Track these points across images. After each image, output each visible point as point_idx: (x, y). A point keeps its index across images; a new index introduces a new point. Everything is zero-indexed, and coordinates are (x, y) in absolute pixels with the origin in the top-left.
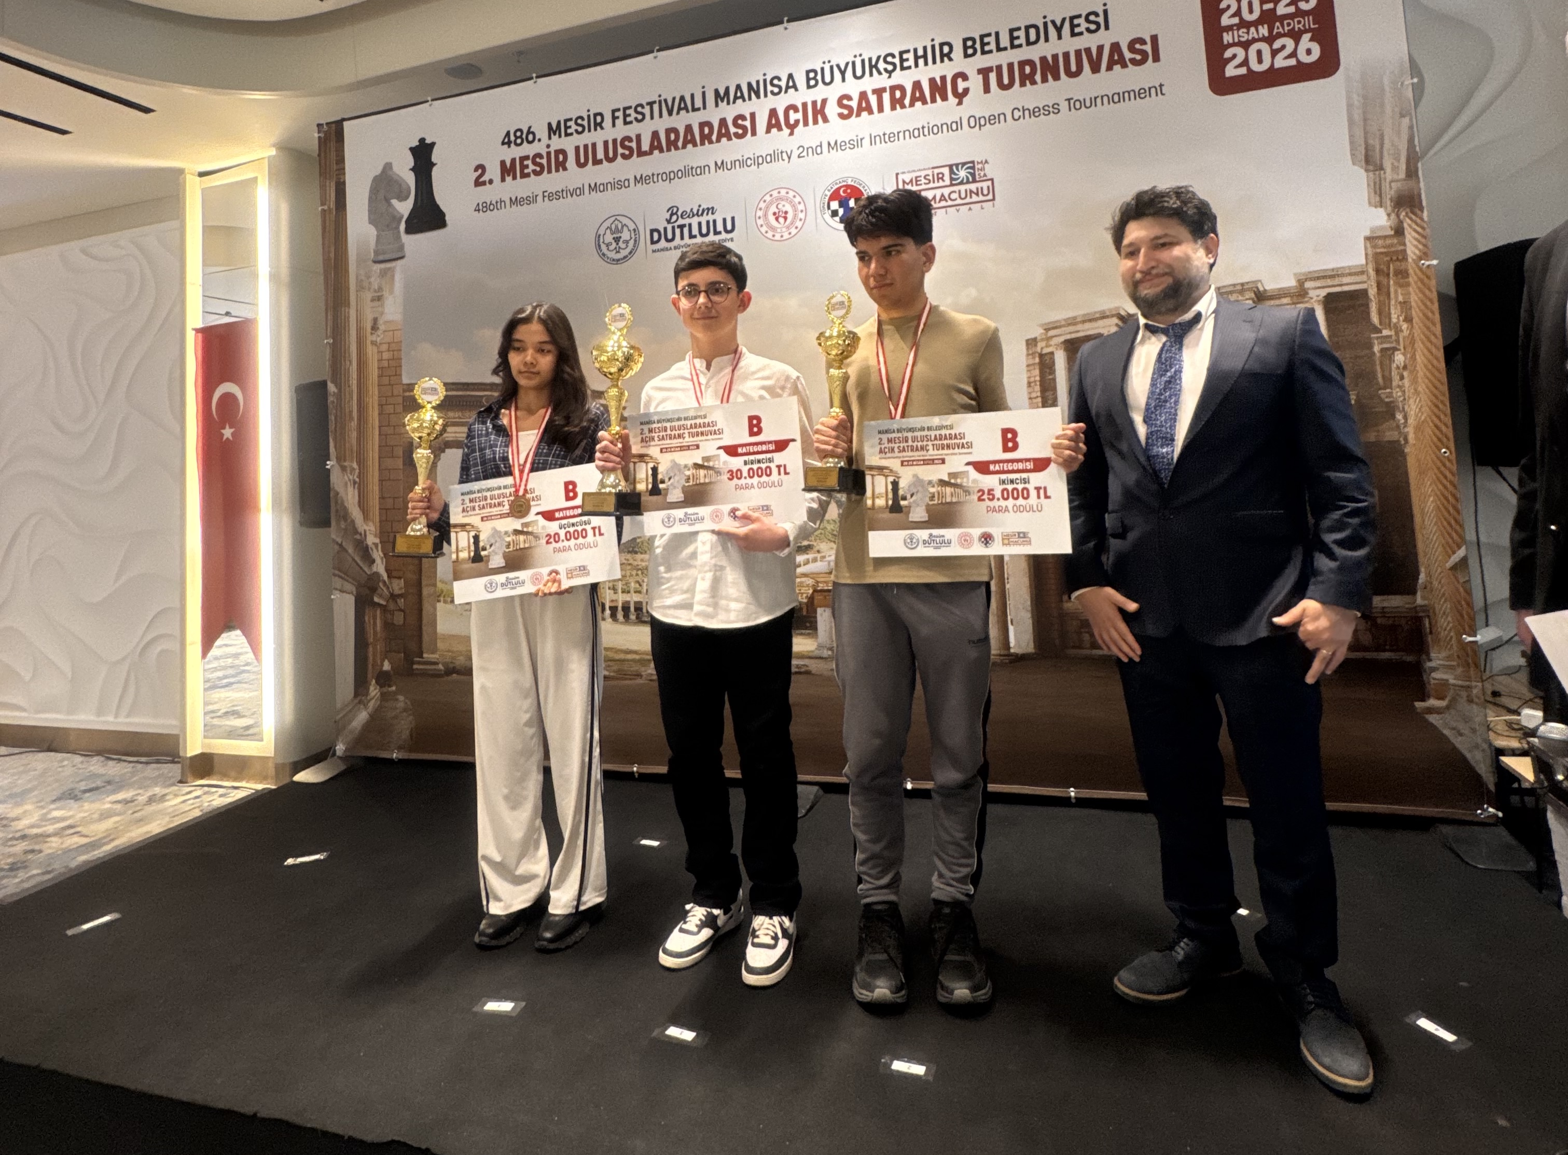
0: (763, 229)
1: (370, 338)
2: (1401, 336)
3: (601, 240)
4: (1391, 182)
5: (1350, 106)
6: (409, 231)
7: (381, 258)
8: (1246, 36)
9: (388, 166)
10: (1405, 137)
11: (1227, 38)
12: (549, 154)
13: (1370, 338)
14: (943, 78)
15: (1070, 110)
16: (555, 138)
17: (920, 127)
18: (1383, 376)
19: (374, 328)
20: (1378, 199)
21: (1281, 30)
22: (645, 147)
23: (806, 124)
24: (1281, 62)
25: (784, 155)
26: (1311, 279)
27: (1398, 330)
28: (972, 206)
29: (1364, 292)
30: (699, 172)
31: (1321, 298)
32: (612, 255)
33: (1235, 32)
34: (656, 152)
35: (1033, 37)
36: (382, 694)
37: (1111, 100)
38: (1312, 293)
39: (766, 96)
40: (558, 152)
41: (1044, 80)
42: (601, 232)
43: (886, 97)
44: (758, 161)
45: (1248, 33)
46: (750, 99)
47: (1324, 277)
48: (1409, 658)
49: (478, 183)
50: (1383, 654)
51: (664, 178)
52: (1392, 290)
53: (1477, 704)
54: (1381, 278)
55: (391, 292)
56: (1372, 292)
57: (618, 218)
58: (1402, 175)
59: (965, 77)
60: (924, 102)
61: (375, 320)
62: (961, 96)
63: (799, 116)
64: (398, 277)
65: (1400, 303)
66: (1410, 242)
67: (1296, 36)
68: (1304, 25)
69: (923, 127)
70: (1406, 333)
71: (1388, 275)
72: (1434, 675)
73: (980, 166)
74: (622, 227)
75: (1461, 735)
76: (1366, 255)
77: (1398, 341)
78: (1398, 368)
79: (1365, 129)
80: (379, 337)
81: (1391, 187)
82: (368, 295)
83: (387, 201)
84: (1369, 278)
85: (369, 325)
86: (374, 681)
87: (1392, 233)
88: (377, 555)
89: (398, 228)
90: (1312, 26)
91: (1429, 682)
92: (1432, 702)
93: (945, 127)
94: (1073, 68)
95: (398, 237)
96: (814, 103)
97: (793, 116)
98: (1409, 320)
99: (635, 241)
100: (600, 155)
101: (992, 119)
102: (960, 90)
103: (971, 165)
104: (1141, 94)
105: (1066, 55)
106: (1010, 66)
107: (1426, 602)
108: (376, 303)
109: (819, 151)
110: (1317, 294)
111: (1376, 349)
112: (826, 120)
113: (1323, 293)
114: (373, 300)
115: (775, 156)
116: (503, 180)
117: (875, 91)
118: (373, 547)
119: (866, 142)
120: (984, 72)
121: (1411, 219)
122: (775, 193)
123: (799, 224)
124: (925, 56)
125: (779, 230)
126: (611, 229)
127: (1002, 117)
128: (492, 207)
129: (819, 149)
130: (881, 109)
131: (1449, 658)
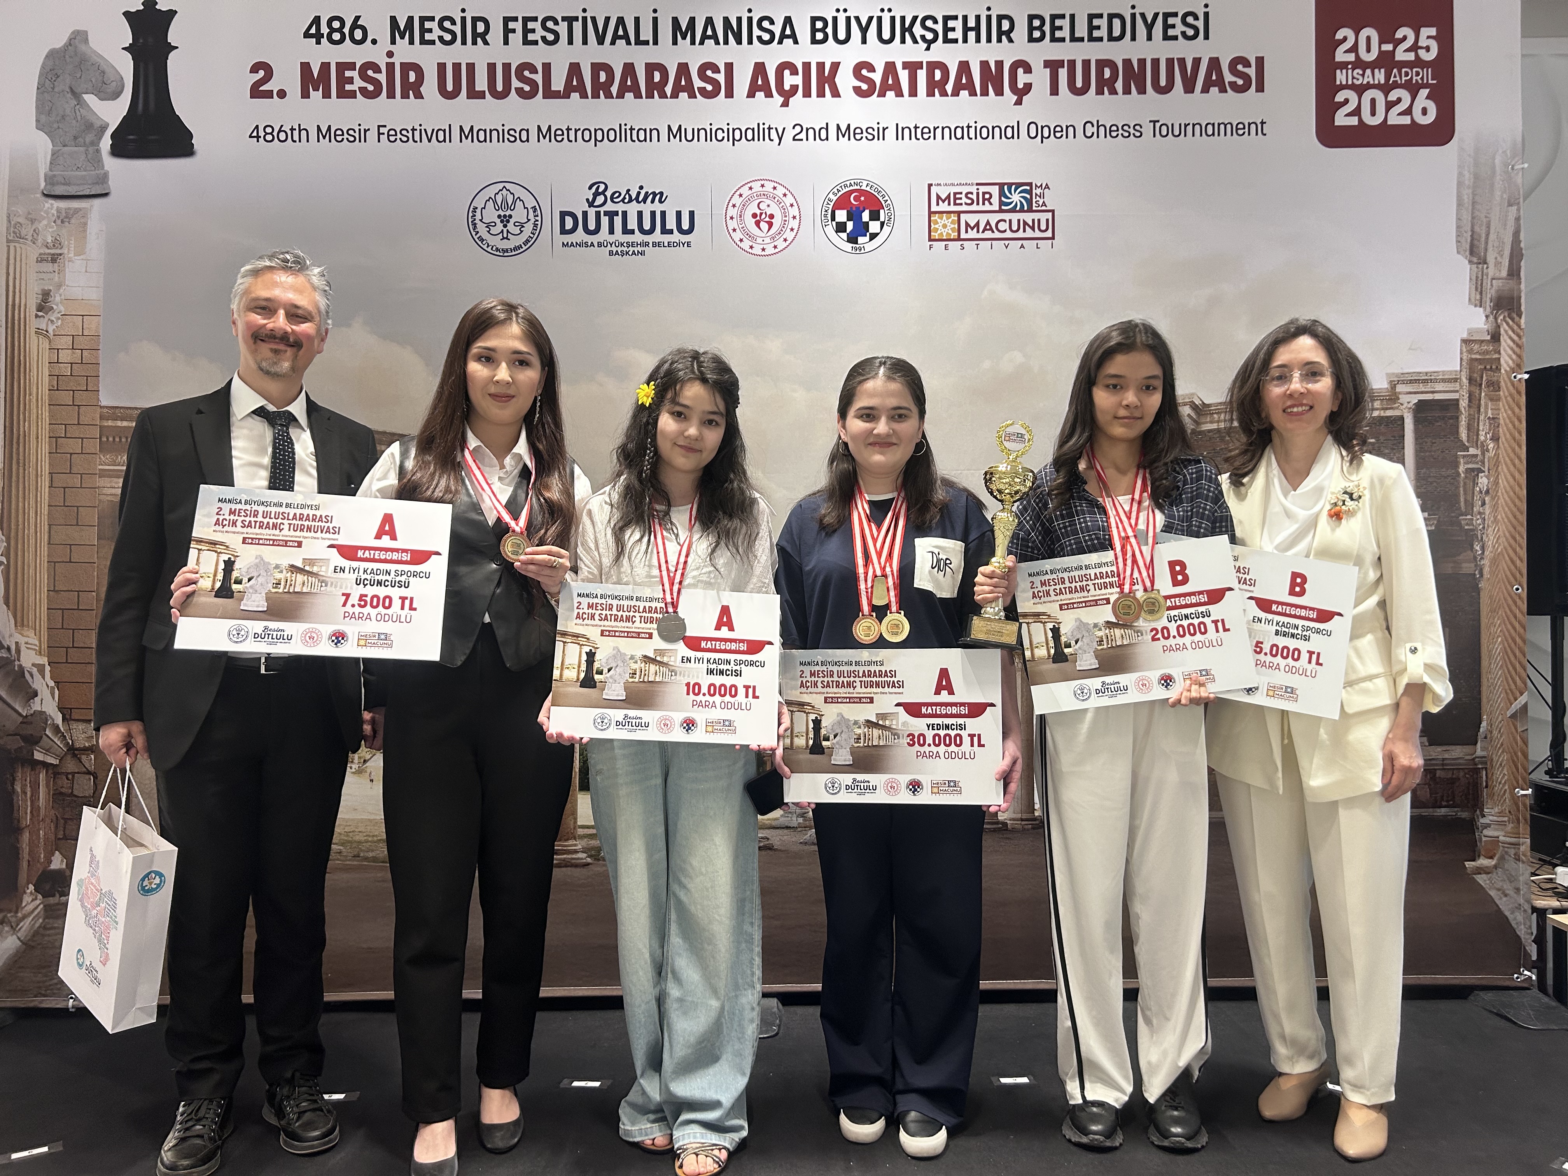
0: (737, 236)
1: (34, 324)
2: (1487, 455)
3: (478, 217)
4: (1493, 279)
5: (1460, 184)
6: (118, 151)
7: (59, 190)
8: (1361, 78)
9: (79, 37)
10: (1510, 230)
11: (1341, 77)
12: (390, 67)
13: (1456, 457)
14: (1000, 64)
15: (1154, 136)
16: (402, 44)
17: (965, 125)
18: (1466, 501)
19: (43, 307)
20: (1478, 297)
21: (1398, 78)
22: (558, 83)
23: (807, 94)
24: (1394, 119)
25: (773, 132)
26: (1404, 382)
27: (1485, 450)
28: (1024, 242)
29: (1454, 404)
30: (642, 138)
31: (1411, 405)
32: (496, 241)
33: (1350, 71)
34: (575, 96)
35: (1117, 32)
36: (47, 908)
37: (1203, 131)
38: (1403, 399)
39: (750, 42)
40: (406, 67)
41: (1127, 91)
42: (479, 203)
43: (922, 75)
44: (734, 136)
45: (1363, 75)
46: (726, 42)
47: (1416, 381)
48: (1464, 815)
49: (257, 92)
50: (1438, 810)
51: (587, 138)
52: (1482, 402)
53: (1523, 862)
54: (1473, 389)
55: (80, 251)
56: (1463, 404)
57: (508, 186)
58: (1504, 273)
59: (1028, 70)
60: (973, 93)
61: (46, 295)
62: (1021, 93)
63: (798, 80)
64: (95, 226)
65: (1489, 418)
66: (1505, 350)
67: (1413, 89)
68: (1422, 79)
69: (969, 127)
70: (1492, 454)
71: (1481, 385)
72: (1485, 832)
73: (1039, 191)
74: (514, 202)
75: (1506, 895)
76: (1461, 359)
77: (1483, 463)
78: (1481, 492)
79: (1473, 213)
80: (51, 324)
81: (1492, 285)
82: (32, 252)
83: (76, 95)
84: (1461, 386)
85: (32, 303)
86: (31, 887)
87: (1489, 338)
88: (43, 684)
89: (96, 143)
90: (1430, 82)
91: (1481, 839)
92: (1483, 862)
93: (997, 130)
94: (1163, 83)
95: (97, 161)
96: (821, 66)
97: (789, 80)
98: (1495, 439)
99: (535, 225)
100: (481, 84)
101: (1059, 132)
102: (1020, 85)
103: (1027, 188)
104: (1239, 129)
105: (1156, 62)
106: (1086, 63)
107: (1484, 753)
108: (49, 267)
109: (823, 136)
110: (1408, 400)
111: (1461, 469)
112: (836, 94)
113: (1415, 399)
114: (40, 260)
115: (761, 133)
116: (305, 95)
117: (906, 65)
118: (35, 670)
119: (891, 133)
120: (1053, 66)
121: (1508, 324)
122: (756, 186)
123: (790, 236)
124: (977, 29)
125: (759, 240)
126: (495, 202)
127: (1071, 129)
128: (282, 136)
129: (823, 132)
130: (913, 93)
131: (1501, 814)
